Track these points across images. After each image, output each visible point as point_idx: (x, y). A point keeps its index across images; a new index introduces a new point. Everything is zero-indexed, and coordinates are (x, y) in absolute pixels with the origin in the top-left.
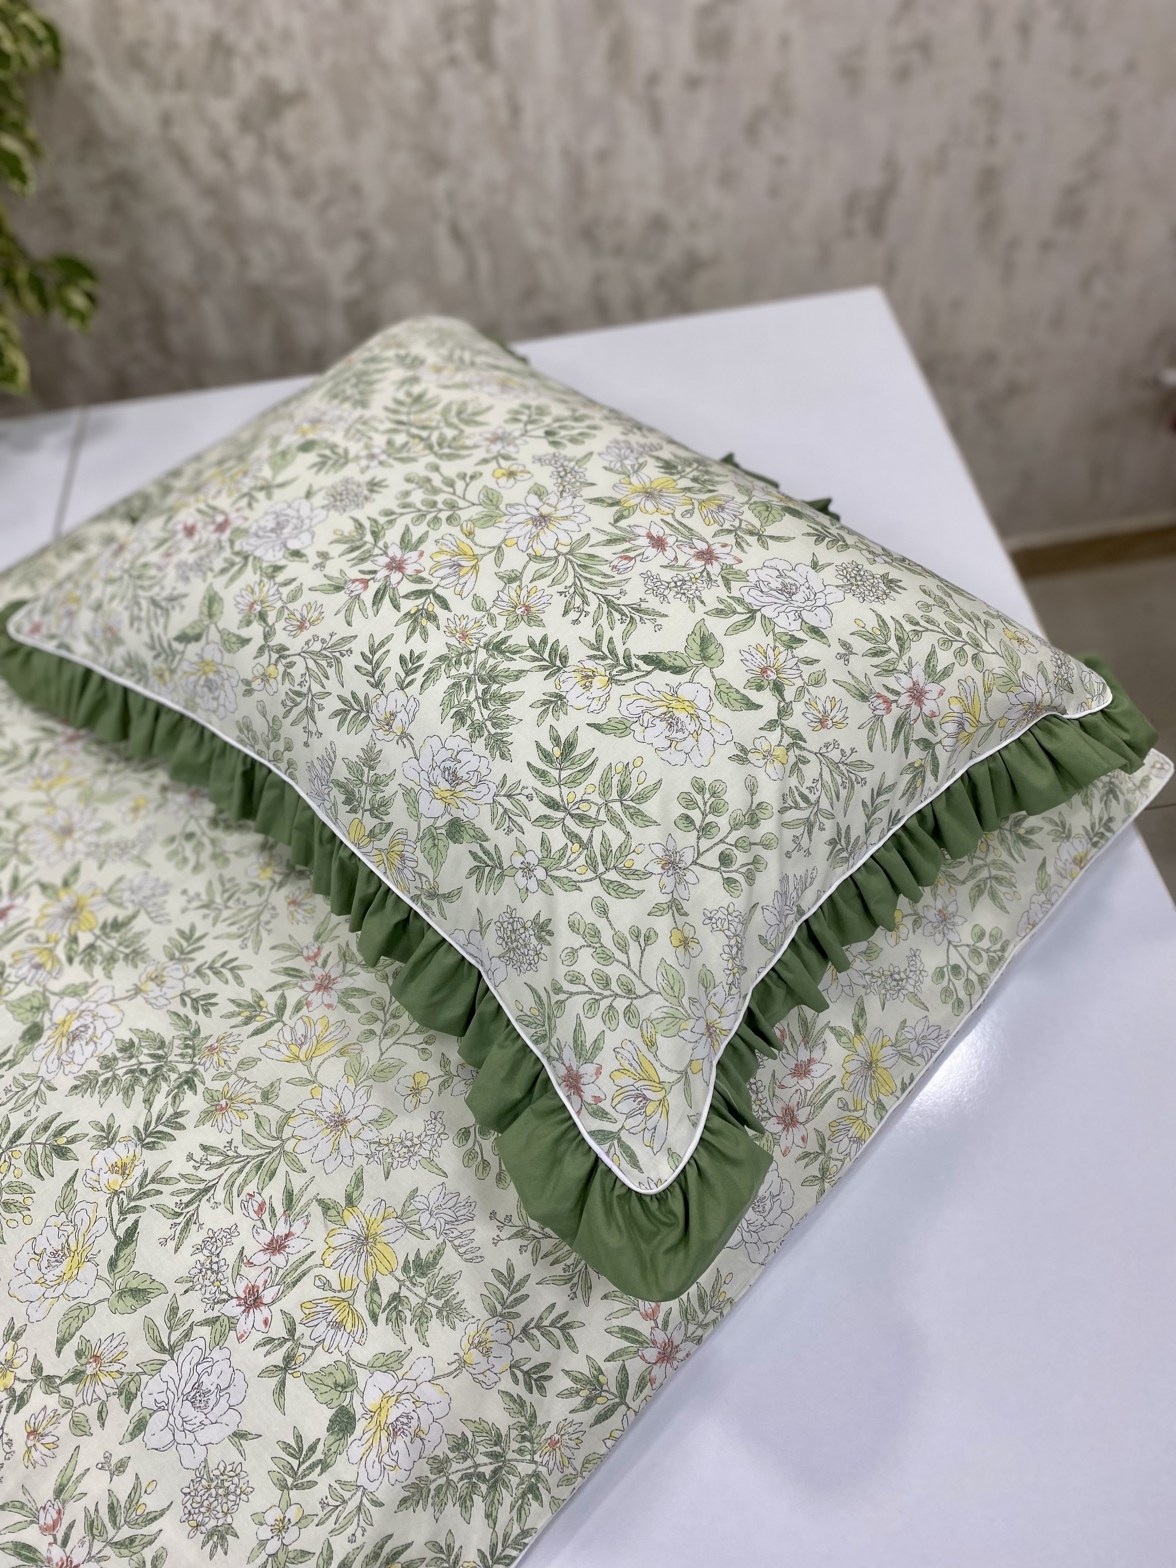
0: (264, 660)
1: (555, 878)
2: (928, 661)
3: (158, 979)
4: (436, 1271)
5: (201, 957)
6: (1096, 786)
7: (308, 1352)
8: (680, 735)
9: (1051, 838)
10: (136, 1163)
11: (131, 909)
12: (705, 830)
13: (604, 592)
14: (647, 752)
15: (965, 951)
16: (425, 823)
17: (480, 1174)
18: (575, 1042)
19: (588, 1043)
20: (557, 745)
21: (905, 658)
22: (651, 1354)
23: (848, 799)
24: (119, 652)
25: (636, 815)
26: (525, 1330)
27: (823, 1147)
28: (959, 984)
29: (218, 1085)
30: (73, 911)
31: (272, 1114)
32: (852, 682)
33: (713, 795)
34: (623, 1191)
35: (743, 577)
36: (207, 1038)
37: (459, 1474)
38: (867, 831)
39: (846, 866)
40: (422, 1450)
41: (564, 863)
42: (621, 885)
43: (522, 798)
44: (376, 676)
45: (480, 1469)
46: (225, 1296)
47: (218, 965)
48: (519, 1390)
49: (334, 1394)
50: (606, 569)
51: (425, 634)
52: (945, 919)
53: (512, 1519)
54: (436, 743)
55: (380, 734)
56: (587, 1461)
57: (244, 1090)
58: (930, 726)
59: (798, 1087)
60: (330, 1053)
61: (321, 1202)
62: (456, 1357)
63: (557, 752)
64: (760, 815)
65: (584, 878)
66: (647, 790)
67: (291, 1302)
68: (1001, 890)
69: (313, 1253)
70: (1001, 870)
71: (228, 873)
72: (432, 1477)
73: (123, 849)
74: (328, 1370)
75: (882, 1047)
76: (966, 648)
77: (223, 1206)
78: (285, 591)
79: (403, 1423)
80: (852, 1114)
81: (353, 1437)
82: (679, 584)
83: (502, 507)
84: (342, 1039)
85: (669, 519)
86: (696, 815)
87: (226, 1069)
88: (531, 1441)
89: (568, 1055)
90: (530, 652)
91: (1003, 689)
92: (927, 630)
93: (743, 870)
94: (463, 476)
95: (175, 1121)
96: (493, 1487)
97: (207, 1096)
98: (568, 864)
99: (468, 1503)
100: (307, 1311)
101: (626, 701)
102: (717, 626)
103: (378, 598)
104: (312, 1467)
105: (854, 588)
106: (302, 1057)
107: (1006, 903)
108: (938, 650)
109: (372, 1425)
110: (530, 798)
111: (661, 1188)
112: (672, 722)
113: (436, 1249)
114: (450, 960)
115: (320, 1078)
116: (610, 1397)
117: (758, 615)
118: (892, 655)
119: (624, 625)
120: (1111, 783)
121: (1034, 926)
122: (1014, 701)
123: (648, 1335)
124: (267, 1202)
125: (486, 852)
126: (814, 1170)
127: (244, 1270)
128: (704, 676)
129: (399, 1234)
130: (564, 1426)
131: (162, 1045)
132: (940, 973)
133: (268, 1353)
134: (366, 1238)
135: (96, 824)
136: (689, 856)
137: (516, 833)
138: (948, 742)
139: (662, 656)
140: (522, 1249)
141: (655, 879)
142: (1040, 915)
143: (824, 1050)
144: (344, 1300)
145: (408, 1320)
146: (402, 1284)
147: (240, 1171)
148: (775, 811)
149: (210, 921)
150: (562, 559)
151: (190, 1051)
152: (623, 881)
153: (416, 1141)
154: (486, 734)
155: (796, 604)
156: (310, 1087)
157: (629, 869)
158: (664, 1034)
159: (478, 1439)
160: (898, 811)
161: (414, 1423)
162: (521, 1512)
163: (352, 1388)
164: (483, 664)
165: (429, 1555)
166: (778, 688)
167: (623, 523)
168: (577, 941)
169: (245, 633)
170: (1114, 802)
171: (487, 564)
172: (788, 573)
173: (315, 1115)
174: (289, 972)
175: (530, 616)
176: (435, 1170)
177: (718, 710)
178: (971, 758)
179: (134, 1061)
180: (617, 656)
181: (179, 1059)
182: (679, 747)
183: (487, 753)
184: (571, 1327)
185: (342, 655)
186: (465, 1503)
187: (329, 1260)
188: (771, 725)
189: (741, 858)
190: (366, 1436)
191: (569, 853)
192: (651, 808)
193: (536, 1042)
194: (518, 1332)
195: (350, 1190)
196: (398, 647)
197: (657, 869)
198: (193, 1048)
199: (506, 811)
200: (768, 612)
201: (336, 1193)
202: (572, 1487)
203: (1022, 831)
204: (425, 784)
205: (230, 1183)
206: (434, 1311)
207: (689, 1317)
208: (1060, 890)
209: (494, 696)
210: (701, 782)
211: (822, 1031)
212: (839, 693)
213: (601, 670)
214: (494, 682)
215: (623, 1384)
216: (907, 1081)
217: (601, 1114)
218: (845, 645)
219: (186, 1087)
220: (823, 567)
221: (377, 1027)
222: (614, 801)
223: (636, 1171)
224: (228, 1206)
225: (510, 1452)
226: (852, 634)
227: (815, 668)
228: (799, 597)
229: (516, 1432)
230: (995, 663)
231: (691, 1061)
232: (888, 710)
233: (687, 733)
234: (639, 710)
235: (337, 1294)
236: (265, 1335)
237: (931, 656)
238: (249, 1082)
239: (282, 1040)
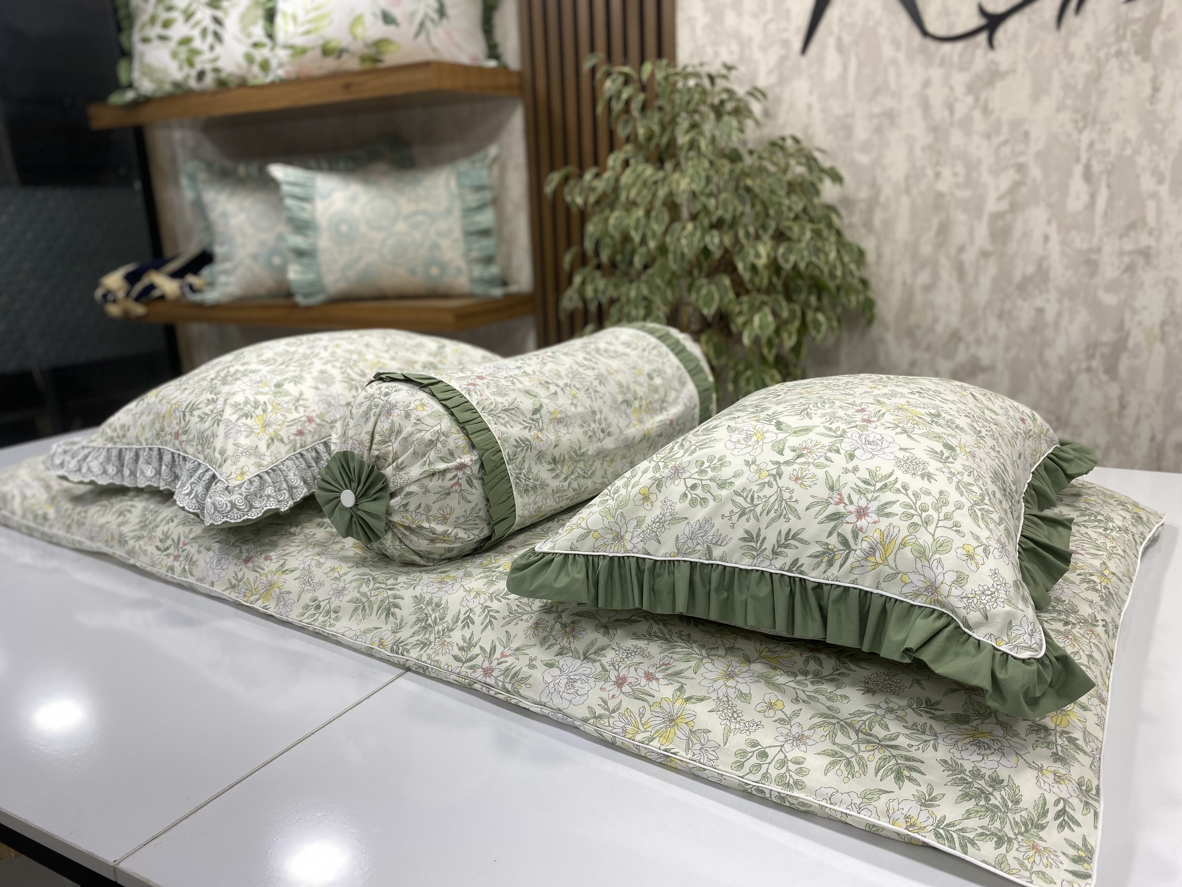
15: (781, 757)
22: (486, 665)
26: (487, 607)
27: (614, 711)
37: (427, 612)
40: (435, 593)
45: (430, 619)
48: (462, 617)
52: (798, 739)
53: (413, 643)
59: (640, 679)
62: (472, 589)
68: (841, 767)
72: (425, 603)
75: (686, 723)
79: (444, 583)
80: (639, 723)
88: (443, 634)
96: (423, 628)
99: (417, 623)
107: (833, 771)
109: (443, 577)
116: (465, 656)
123: (494, 658)
126: (599, 711)
130: (451, 644)
132: (755, 744)
143: (668, 685)
159: (441, 611)
162: (416, 645)
165: (398, 621)
184: (491, 625)
202: (427, 660)
211: (678, 682)
215: (471, 659)
225: (438, 627)
229: (445, 626)
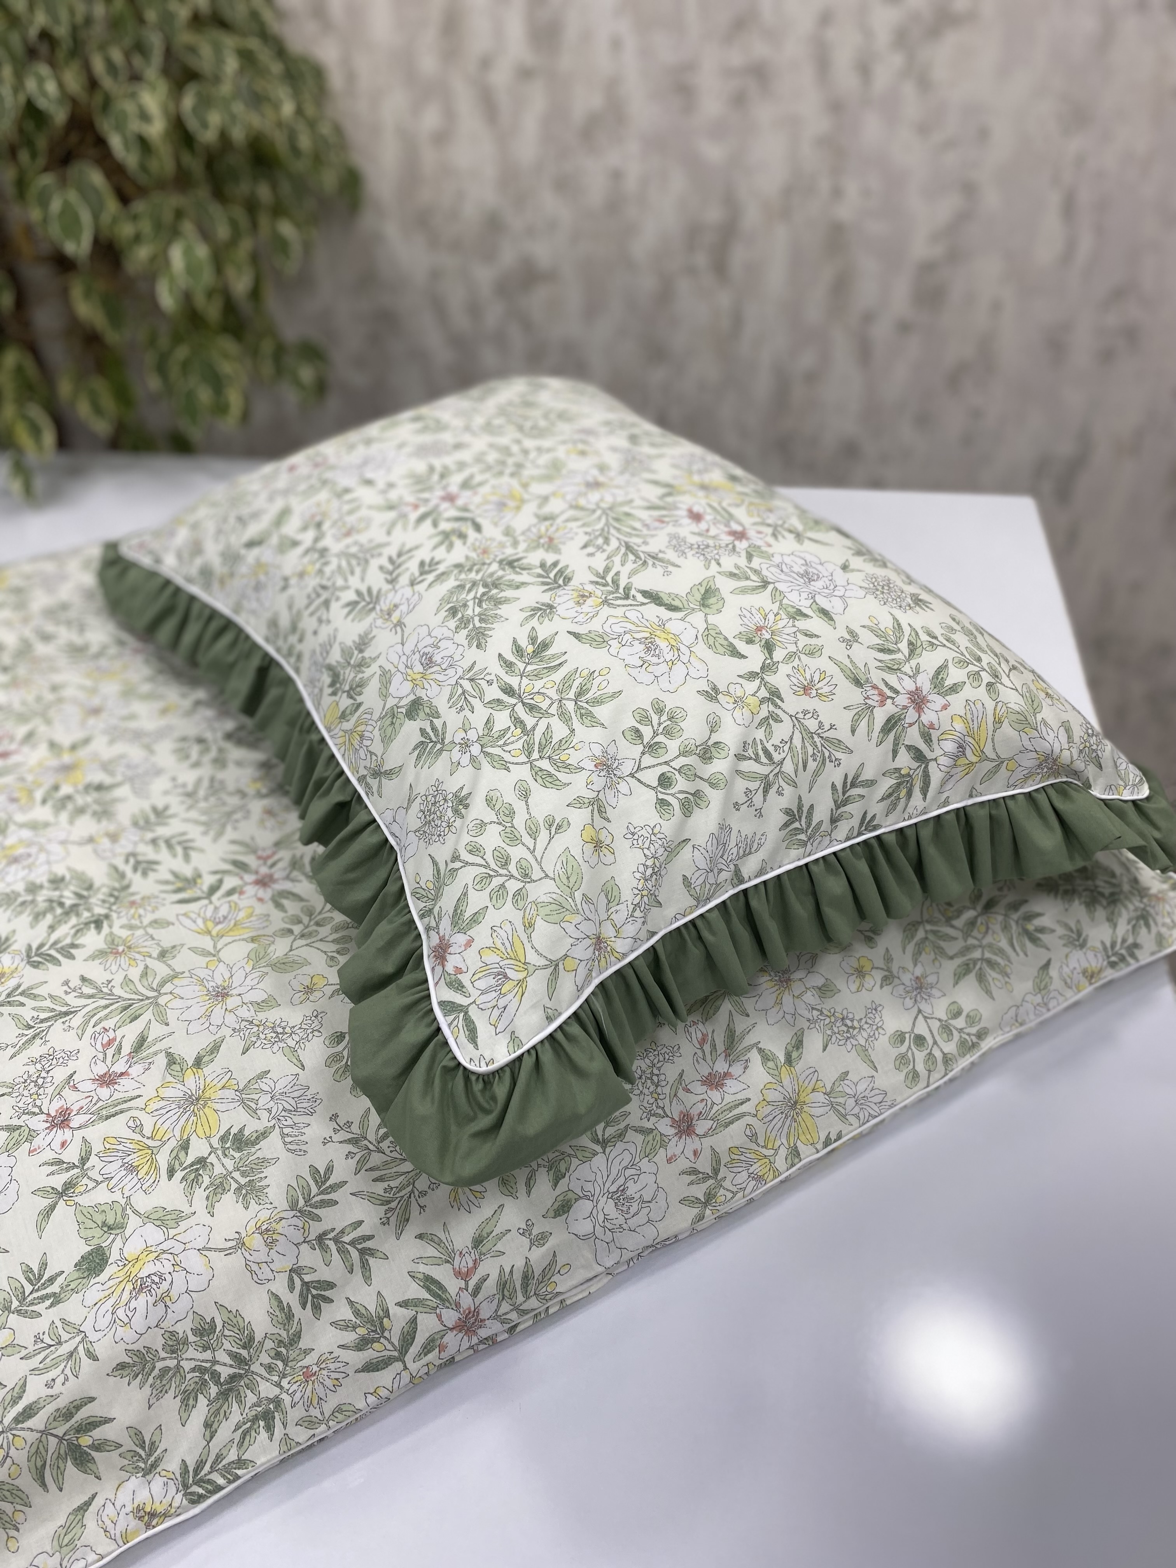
0: (306, 560)
1: (487, 754)
2: (938, 672)
3: (114, 837)
4: (253, 1150)
5: (162, 831)
6: (1126, 907)
7: (91, 1184)
8: (655, 660)
9: (1062, 942)
10: (15, 975)
11: (119, 778)
12: (652, 748)
13: (627, 539)
14: (617, 667)
15: (935, 1025)
16: (391, 702)
17: (337, 1077)
18: (455, 910)
19: (468, 914)
20: (533, 644)
21: (913, 663)
22: (451, 1317)
23: (817, 774)
24: (198, 562)
25: (586, 716)
26: (321, 1238)
27: (716, 1171)
28: (920, 1056)
29: (124, 933)
30: (67, 769)
31: (161, 970)
32: (850, 666)
33: (671, 719)
34: (452, 1064)
35: (769, 557)
36: (133, 894)
37: (193, 1364)
38: (834, 820)
39: (802, 850)
40: (163, 1319)
41: (501, 743)
42: (550, 775)
43: (483, 683)
44: (394, 575)
45: (218, 1368)
46: (37, 1110)
47: (174, 841)
48: (292, 1299)
49: (98, 1232)
50: (638, 525)
51: (451, 546)
52: (920, 988)
53: (232, 1441)
54: (424, 631)
55: (379, 622)
56: (339, 1409)
57: (146, 944)
58: (927, 738)
59: (705, 1096)
60: (242, 937)
61: (169, 1055)
62: (237, 1236)
63: (530, 649)
64: (715, 754)
65: (515, 760)
66: (605, 696)
67: (96, 1134)
68: (992, 975)
69: (140, 1096)
70: (996, 954)
71: (221, 775)
72: (163, 1354)
73: (137, 736)
74: (102, 1208)
75: (813, 1090)
76: (983, 674)
77: (75, 1031)
78: (346, 508)
79: (153, 1282)
80: (760, 1149)
81: (97, 1279)
82: (702, 547)
83: (564, 472)
84: (259, 929)
85: (715, 505)
86: (647, 732)
87: (137, 922)
88: (285, 1362)
89: (445, 925)
90: (539, 571)
91: (1016, 726)
92: (944, 646)
93: (681, 796)
94: (539, 450)
95: (68, 951)
96: (224, 1395)
97: (109, 939)
98: (505, 744)
99: (191, 1402)
100: (108, 1146)
101: (612, 620)
102: (725, 585)
103: (422, 519)
104: (43, 1299)
105: (878, 593)
106: (214, 933)
107: (993, 989)
108: (950, 664)
109: (121, 1273)
110: (489, 682)
111: (492, 1067)
112: (650, 646)
113: (262, 1130)
114: (375, 839)
115: (221, 955)
116: (389, 1347)
117: (771, 587)
118: (899, 656)
119: (635, 565)
120: (1144, 909)
121: (1021, 1024)
122: (1027, 743)
123: (453, 1295)
124: (118, 1040)
125: (434, 729)
126: (699, 1191)
127: (66, 1092)
128: (698, 619)
129: (232, 1106)
130: (327, 1359)
131: (90, 887)
132: (900, 1037)
133: (52, 1173)
134: (198, 1099)
135: (125, 712)
136: (627, 768)
137: (467, 712)
138: (943, 760)
139: (661, 595)
140: (349, 1155)
141: (584, 774)
142: (1032, 1016)
143: (746, 1068)
144: (149, 1147)
145: (204, 1186)
146: (213, 1150)
147: (106, 1007)
148: (732, 753)
149: (184, 807)
150: (599, 512)
151: (112, 900)
152: (553, 772)
153: (288, 1030)
154: (471, 626)
155: (812, 588)
156: (208, 959)
157: (563, 762)
158: (546, 918)
159: (227, 1333)
160: (874, 816)
161: (165, 1286)
162: (245, 1436)
163: (118, 1231)
164: (492, 575)
165: (128, 1444)
166: (769, 647)
167: (669, 499)
168: (489, 816)
169: (299, 537)
170: (1144, 930)
171: (530, 508)
172: (814, 565)
173: (201, 982)
174: (237, 864)
175: (551, 545)
176: (295, 1061)
177: (701, 649)
178: (971, 796)
179: (57, 893)
180: (618, 586)
181: (99, 903)
182: (650, 669)
183: (466, 643)
184: (372, 1255)
185: (372, 556)
186: (187, 1400)
187: (153, 1106)
188: (751, 676)
189: (681, 784)
190: (111, 1283)
191: (509, 735)
192: (601, 712)
193: (422, 917)
194: (312, 1237)
195: (203, 1053)
196: (424, 554)
197: (590, 765)
198: (117, 898)
199: (464, 692)
200: (781, 586)
201: (188, 1053)
202: (312, 1432)
203: (1030, 927)
204: (402, 667)
205: (91, 1014)
206: (234, 1186)
207: (506, 1293)
208: (1061, 999)
209: (491, 599)
210: (662, 705)
211: (749, 1049)
212: (832, 669)
213: (599, 593)
214: (496, 587)
215: (408, 1338)
216: (833, 1137)
217: (457, 986)
218: (851, 632)
219: (93, 926)
220: (853, 571)
221: (297, 929)
222: (568, 699)
223: (471, 1046)
224: (80, 1032)
225: (258, 1364)
226: (864, 626)
227: (814, 641)
228: (819, 584)
229: (272, 1345)
230: (1013, 700)
231: (566, 956)
232: (882, 703)
233: (662, 659)
234: (622, 630)
235: (145, 1140)
236: (57, 1156)
237: (941, 670)
238: (153, 939)
239: (202, 914)
